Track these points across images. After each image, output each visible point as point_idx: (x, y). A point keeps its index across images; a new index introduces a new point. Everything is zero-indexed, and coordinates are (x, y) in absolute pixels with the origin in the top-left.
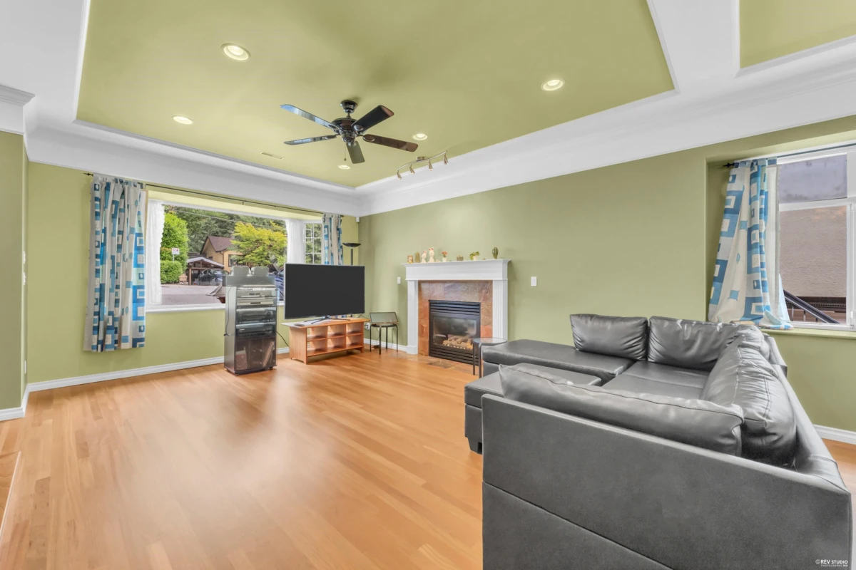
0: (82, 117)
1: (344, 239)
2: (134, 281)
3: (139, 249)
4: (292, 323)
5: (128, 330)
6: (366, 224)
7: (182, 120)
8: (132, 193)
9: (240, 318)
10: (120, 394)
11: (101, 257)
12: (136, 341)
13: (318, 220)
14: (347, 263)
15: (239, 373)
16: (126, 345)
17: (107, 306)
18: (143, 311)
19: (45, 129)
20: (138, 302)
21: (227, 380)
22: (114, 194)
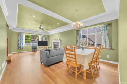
0: (17, 27)
1: (46, 38)
2: (22, 42)
3: (23, 39)
4: (39, 47)
5: (21, 48)
6: (49, 36)
7: (26, 27)
8: (22, 34)
9: (33, 46)
10: (20, 54)
11: (19, 40)
12: (22, 49)
13: (43, 35)
14: (46, 40)
15: (32, 52)
16: (21, 49)
17: (19, 45)
18: (23, 46)
19: (14, 28)
20: (22, 45)
21: (31, 53)
22: (20, 34)
